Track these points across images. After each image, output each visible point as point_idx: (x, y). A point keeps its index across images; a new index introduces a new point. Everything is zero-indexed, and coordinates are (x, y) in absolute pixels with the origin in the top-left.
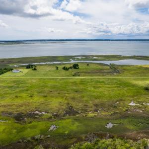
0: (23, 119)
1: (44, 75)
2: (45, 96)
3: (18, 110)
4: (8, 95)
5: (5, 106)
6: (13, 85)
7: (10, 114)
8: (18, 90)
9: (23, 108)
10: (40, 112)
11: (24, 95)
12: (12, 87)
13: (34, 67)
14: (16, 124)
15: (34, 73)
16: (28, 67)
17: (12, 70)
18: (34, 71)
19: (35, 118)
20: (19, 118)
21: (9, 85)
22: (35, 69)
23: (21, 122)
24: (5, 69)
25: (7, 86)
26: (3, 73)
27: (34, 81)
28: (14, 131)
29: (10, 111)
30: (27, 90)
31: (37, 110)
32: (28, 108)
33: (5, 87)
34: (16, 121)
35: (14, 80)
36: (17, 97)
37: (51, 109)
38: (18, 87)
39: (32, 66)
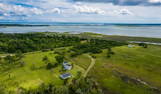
0: (127, 81)
1: (154, 53)
2: (150, 71)
3: (125, 73)
4: (121, 61)
5: (117, 67)
6: (125, 55)
7: (119, 73)
8: (128, 59)
9: (129, 73)
10: (142, 81)
11: (132, 64)
12: (125, 56)
13: (145, 45)
14: (121, 82)
15: (144, 50)
16: (140, 45)
17: (128, 44)
18: (145, 48)
19: (136, 84)
20: (124, 78)
21: (123, 54)
22: (146, 47)
23: (125, 82)
24: (123, 43)
25: (121, 55)
26: (121, 45)
27: (143, 56)
28: (119, 86)
29: (120, 71)
30: (135, 62)
31: (139, 79)
32: (132, 74)
33: (120, 55)
34: (121, 80)
35: (127, 51)
36: (126, 64)
37: (153, 83)
38: (129, 57)
39: (144, 44)
